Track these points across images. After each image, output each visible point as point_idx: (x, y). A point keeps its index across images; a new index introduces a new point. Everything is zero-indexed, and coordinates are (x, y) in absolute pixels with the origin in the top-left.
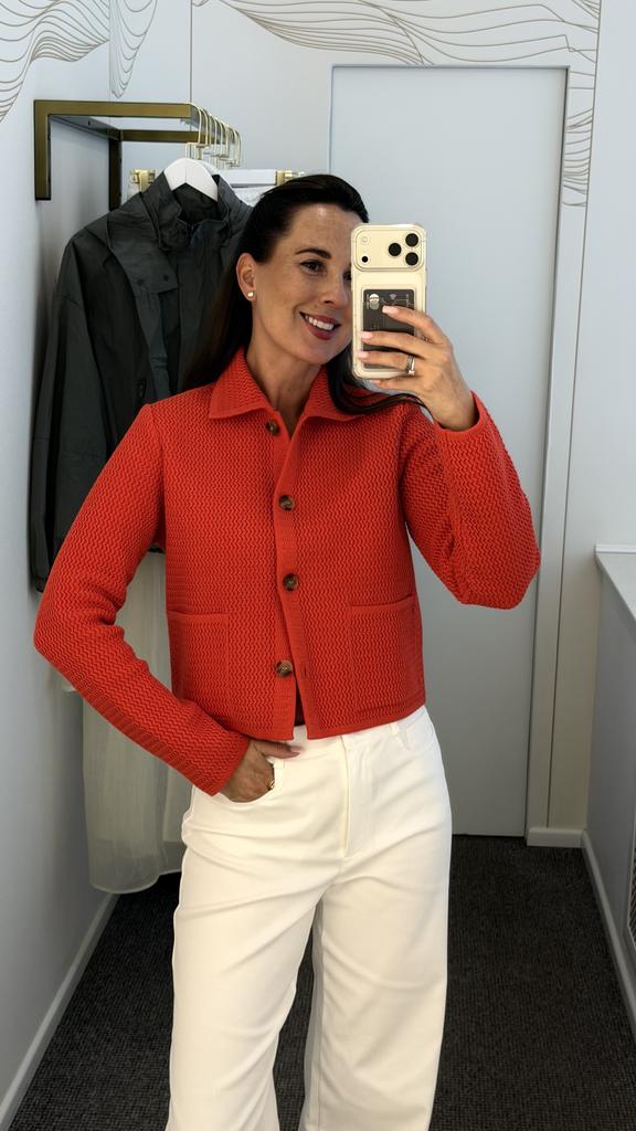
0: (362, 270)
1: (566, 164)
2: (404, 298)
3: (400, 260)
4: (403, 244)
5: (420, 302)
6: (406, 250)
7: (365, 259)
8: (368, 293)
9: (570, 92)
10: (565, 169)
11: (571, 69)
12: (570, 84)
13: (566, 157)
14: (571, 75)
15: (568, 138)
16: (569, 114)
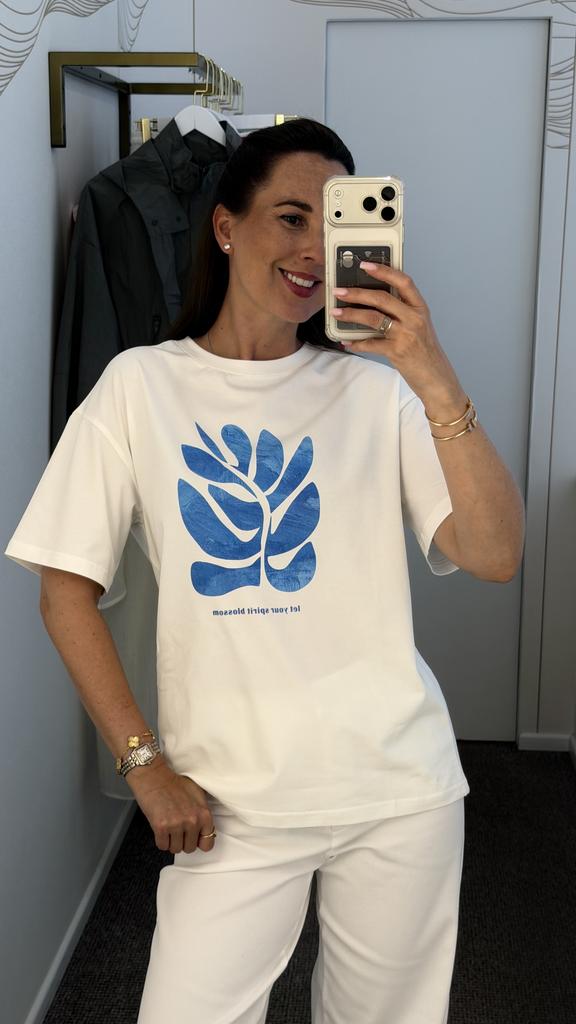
0: (335, 225)
1: (549, 109)
2: (381, 254)
3: (376, 216)
4: (378, 198)
5: (397, 258)
6: (382, 204)
7: (338, 214)
8: (341, 250)
9: (553, 41)
10: (549, 114)
11: (553, 20)
12: (553, 34)
13: (550, 103)
14: (554, 25)
15: (552, 84)
16: (552, 62)
